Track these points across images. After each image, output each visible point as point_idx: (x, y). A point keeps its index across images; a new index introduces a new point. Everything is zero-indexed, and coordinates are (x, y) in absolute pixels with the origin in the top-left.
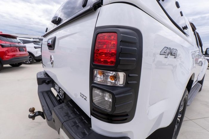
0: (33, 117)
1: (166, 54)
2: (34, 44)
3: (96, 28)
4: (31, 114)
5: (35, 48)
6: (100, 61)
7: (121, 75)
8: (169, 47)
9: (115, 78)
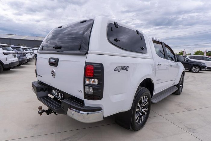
0: (40, 113)
1: (119, 70)
2: (3, 49)
3: (86, 63)
4: (40, 111)
5: (5, 54)
6: (88, 75)
7: (96, 80)
8: (120, 66)
9: (94, 81)
